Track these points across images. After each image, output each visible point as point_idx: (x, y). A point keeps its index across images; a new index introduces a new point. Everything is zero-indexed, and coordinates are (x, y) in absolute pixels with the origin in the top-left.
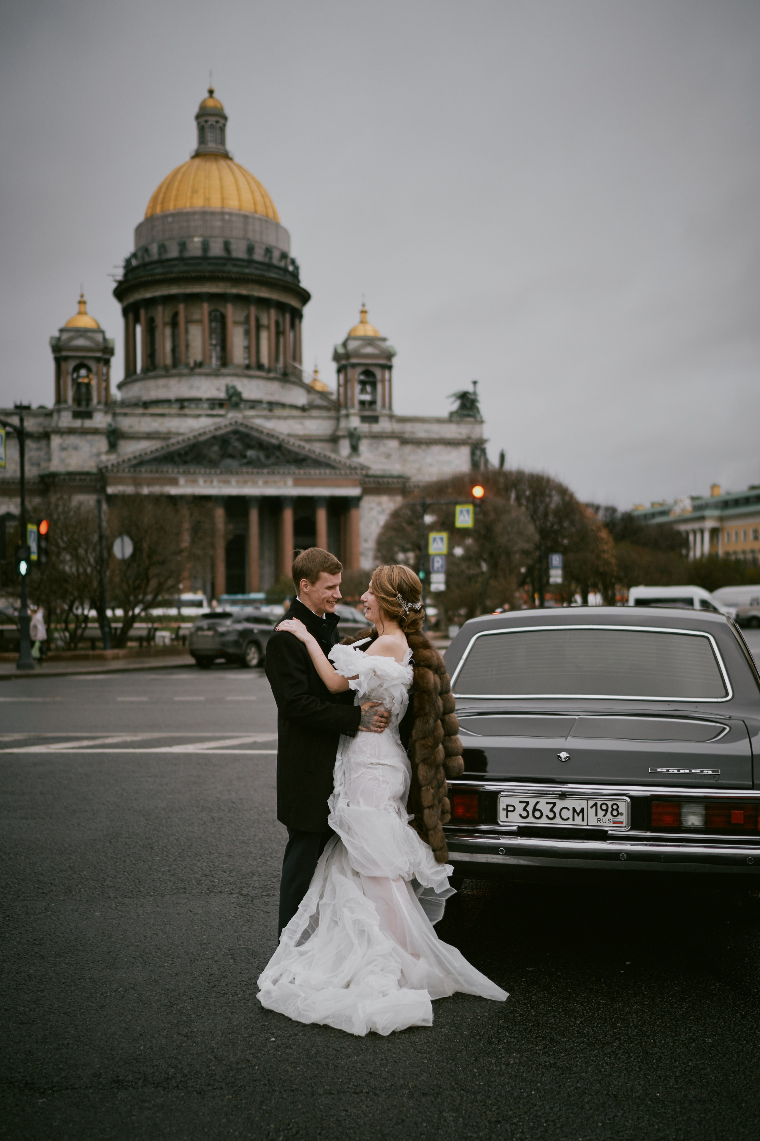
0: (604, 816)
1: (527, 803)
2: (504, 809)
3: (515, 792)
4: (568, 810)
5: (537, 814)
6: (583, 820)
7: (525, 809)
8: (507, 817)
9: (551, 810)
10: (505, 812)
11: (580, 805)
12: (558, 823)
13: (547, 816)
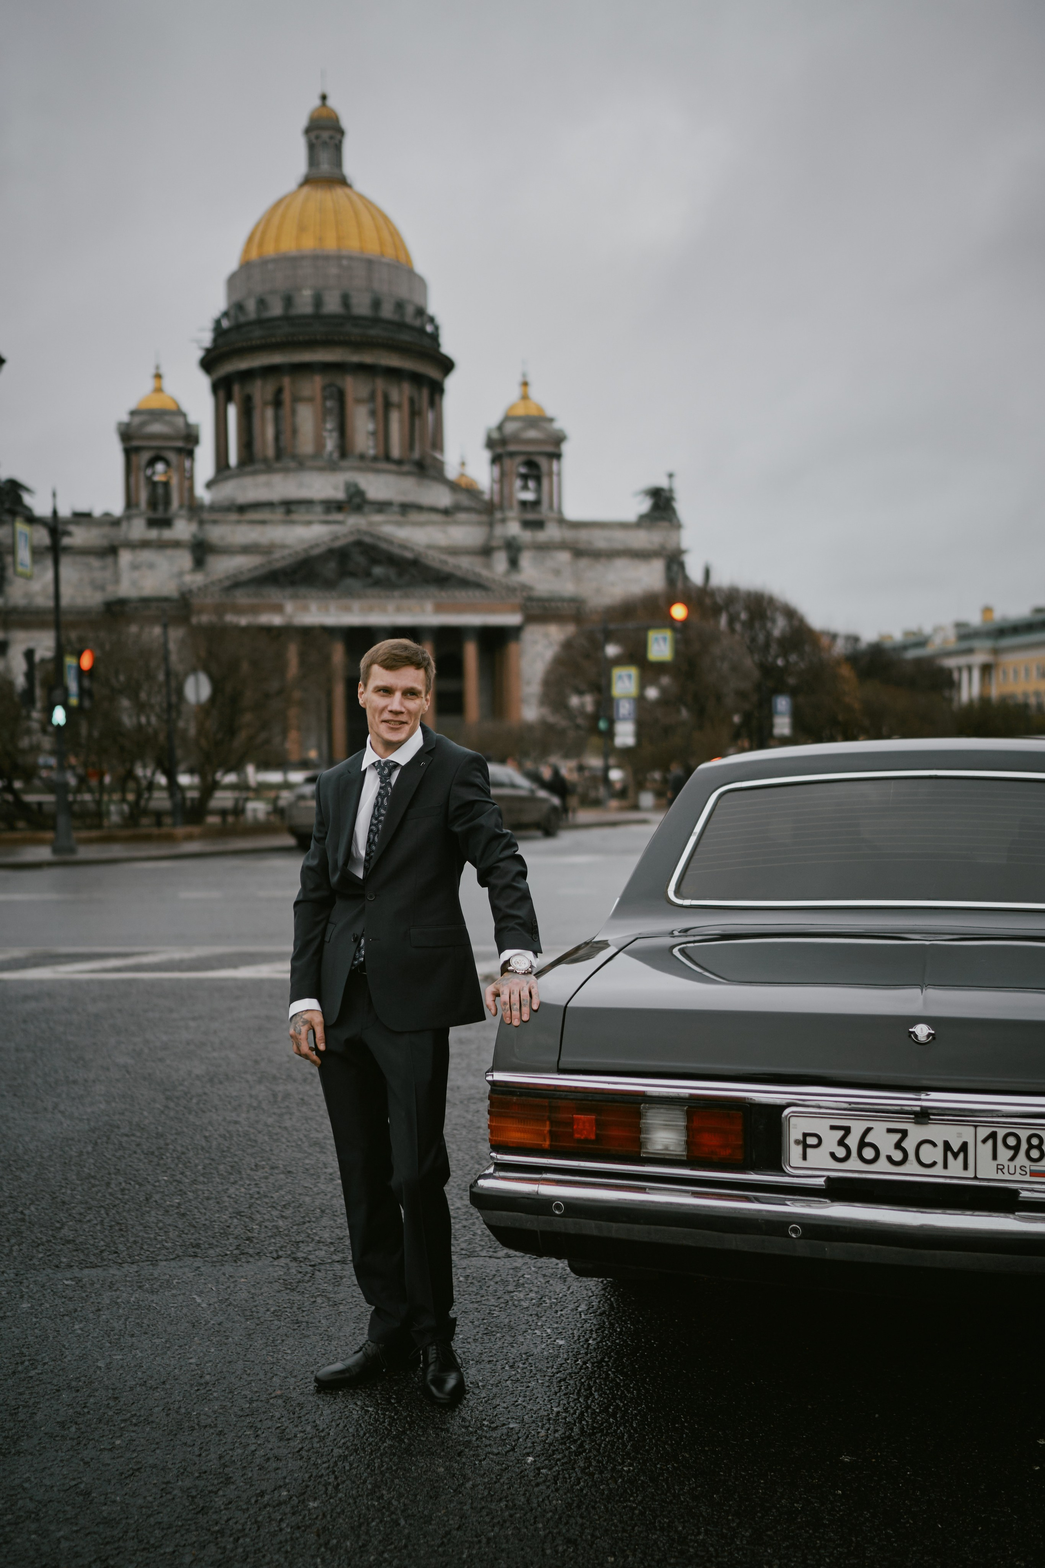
0: (1012, 1159)
1: (847, 1130)
2: (797, 1142)
3: (820, 1107)
4: (935, 1145)
5: (868, 1153)
6: (966, 1167)
7: (841, 1143)
8: (805, 1158)
9: (898, 1146)
10: (800, 1148)
11: (959, 1135)
12: (911, 1172)
13: (889, 1158)
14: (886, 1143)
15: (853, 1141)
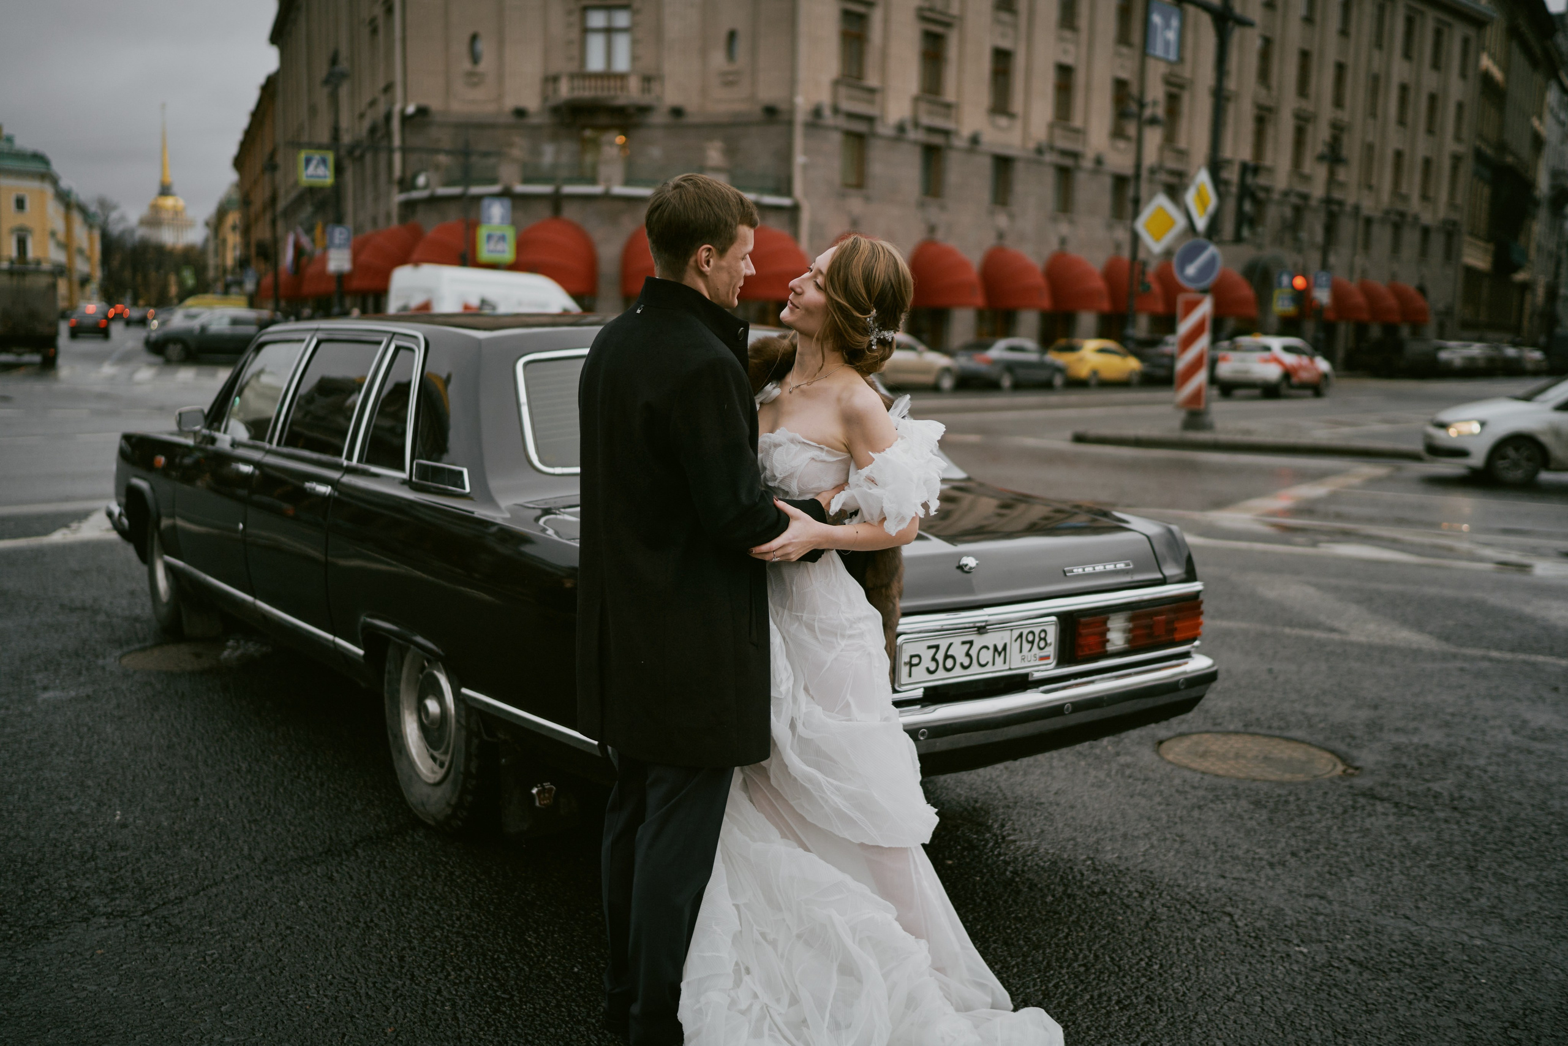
0: (1030, 650)
1: (937, 647)
2: (906, 664)
3: (918, 632)
4: (988, 649)
5: (949, 663)
6: (1005, 662)
7: (934, 659)
8: (910, 676)
9: (967, 654)
10: (907, 667)
11: (1003, 638)
12: (975, 674)
13: (962, 665)
14: (959, 651)
15: (940, 656)
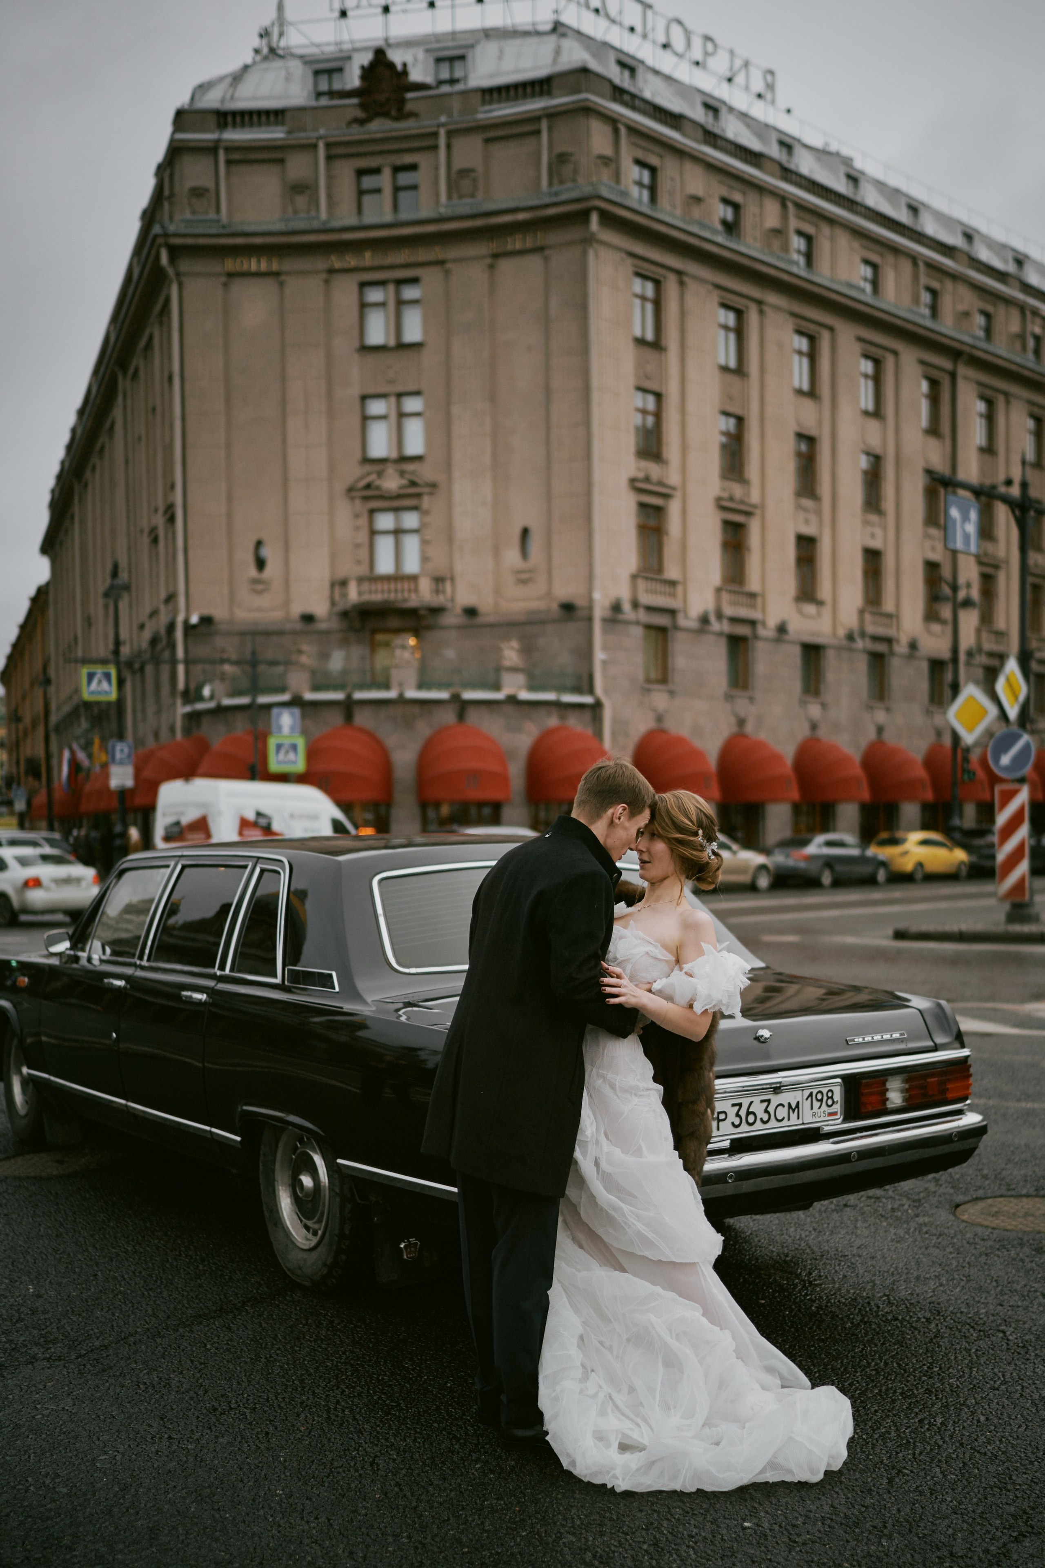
0: (820, 1108)
1: (740, 1105)
2: (714, 1119)
3: (725, 1092)
4: (783, 1106)
5: (751, 1119)
6: (797, 1118)
7: (738, 1115)
8: (718, 1129)
9: (766, 1111)
10: (715, 1122)
11: (795, 1097)
12: (773, 1127)
13: (761, 1119)
14: (758, 1108)
15: (743, 1113)
